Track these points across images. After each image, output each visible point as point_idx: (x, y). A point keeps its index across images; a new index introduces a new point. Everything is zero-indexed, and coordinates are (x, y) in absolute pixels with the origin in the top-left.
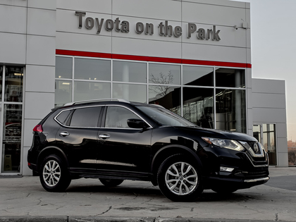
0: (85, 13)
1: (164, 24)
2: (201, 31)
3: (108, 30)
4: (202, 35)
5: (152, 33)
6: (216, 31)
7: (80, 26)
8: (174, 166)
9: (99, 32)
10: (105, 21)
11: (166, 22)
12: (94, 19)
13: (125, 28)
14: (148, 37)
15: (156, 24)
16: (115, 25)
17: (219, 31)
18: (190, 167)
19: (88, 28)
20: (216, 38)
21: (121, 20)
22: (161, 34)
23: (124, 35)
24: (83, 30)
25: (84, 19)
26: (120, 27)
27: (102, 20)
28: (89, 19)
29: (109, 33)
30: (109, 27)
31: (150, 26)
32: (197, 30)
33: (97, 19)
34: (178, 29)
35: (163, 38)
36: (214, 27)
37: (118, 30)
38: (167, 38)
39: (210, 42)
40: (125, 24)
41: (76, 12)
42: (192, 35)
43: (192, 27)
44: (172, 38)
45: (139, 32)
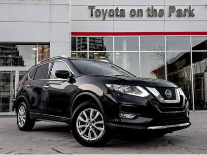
0: (95, 7)
1: (151, 8)
2: (180, 10)
3: (111, 16)
4: (180, 14)
5: (142, 15)
6: (191, 9)
7: (92, 15)
8: (84, 112)
9: (104, 18)
10: (108, 10)
11: (152, 7)
12: (101, 10)
13: (122, 14)
14: (140, 18)
15: (145, 9)
16: (115, 13)
17: (193, 10)
18: (98, 113)
19: (97, 16)
20: (192, 15)
21: (120, 8)
22: (149, 16)
23: (122, 19)
24: (94, 18)
25: (94, 11)
26: (119, 13)
27: (107, 10)
28: (98, 10)
29: (112, 19)
30: (111, 14)
31: (140, 11)
32: (176, 10)
33: (103, 10)
34: (162, 11)
35: (151, 19)
36: (190, 6)
37: (117, 16)
38: (154, 18)
39: (187, 18)
40: (123, 11)
41: (89, 7)
42: (172, 14)
43: (172, 8)
44: (158, 18)
45: (132, 16)
